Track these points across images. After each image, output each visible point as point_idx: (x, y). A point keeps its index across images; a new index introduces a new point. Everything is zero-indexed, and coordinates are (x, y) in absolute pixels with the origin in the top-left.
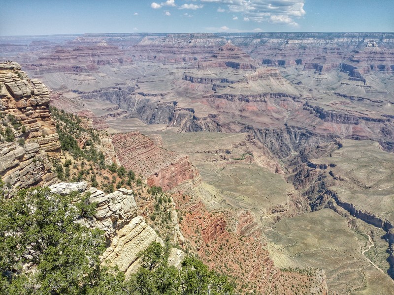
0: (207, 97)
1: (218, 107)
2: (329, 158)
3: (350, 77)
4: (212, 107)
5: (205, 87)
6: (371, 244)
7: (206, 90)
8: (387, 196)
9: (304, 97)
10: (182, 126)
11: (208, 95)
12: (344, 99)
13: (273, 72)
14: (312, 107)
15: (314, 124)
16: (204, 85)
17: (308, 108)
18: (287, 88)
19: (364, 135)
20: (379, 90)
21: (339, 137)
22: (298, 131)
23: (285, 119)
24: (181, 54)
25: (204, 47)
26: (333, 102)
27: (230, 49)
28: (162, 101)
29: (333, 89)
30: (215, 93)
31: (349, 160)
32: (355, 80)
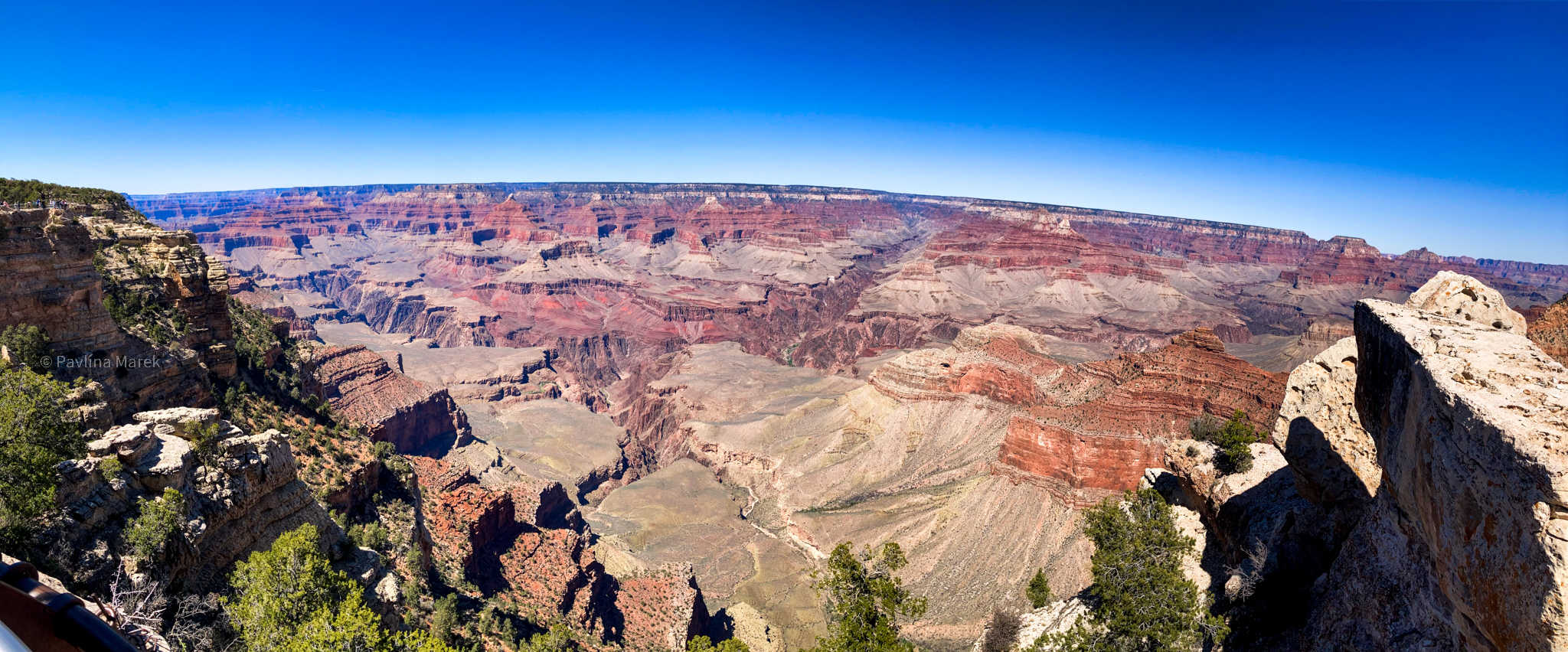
0: (479, 287)
1: (497, 304)
2: (677, 378)
3: (690, 250)
4: (487, 304)
5: (475, 271)
6: (753, 500)
7: (475, 276)
8: (763, 421)
9: (631, 283)
10: (437, 338)
11: (481, 284)
12: (686, 284)
13: (580, 245)
14: (642, 298)
15: (648, 324)
16: (472, 268)
17: (638, 300)
18: (604, 271)
19: (720, 334)
20: (730, 266)
21: (686, 342)
22: (628, 337)
23: (605, 321)
24: (438, 216)
25: (472, 206)
26: (669, 290)
27: (511, 209)
28: (403, 295)
29: (671, 269)
30: (491, 280)
31: (705, 377)
32: (698, 253)
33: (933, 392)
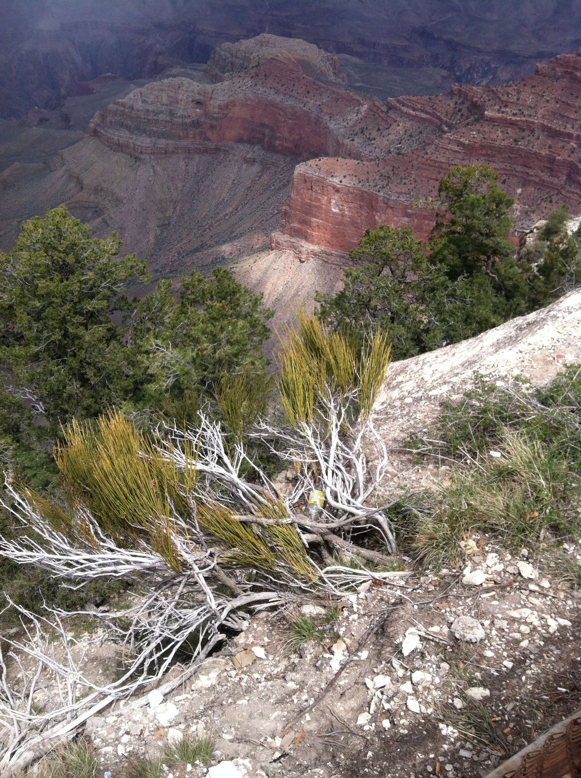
33: (185, 143)
